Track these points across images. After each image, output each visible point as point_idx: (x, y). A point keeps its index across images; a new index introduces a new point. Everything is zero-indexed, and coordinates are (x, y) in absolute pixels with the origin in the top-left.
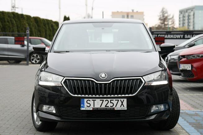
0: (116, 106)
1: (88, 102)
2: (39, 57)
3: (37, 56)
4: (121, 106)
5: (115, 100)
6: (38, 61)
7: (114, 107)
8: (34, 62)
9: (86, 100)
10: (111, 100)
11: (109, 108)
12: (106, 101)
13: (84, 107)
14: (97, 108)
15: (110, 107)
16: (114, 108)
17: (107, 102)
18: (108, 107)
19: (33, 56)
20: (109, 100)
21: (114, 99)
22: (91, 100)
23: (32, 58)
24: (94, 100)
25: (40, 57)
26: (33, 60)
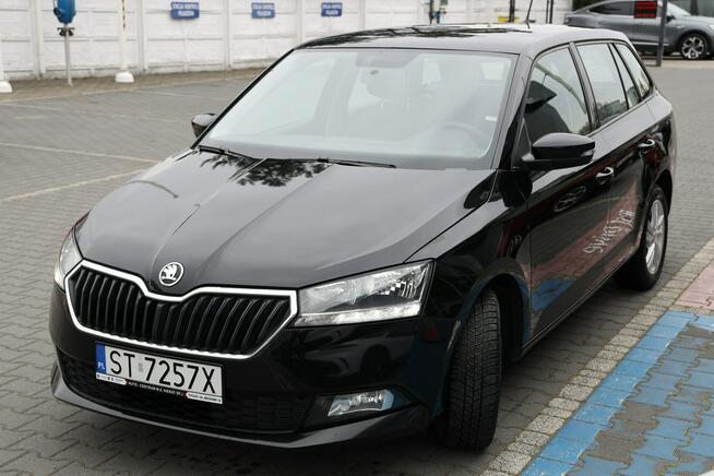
0: (190, 387)
1: (115, 357)
2: (701, 44)
3: (697, 42)
4: (205, 390)
5: (189, 367)
6: (697, 54)
7: (185, 387)
8: (688, 55)
9: (108, 350)
10: (175, 365)
11: (172, 389)
12: (161, 363)
13: (104, 372)
14: (139, 383)
15: (172, 386)
16: (185, 392)
17: (164, 367)
18: (169, 383)
19: (689, 43)
20: (171, 362)
21: (185, 364)
22: (121, 352)
23: (685, 46)
24: (130, 356)
25: (703, 43)
26: (686, 51)
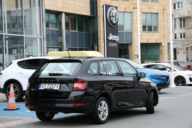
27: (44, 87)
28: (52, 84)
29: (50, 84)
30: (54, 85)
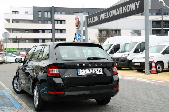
27: (84, 73)
28: (93, 69)
29: (91, 69)
30: (96, 70)
